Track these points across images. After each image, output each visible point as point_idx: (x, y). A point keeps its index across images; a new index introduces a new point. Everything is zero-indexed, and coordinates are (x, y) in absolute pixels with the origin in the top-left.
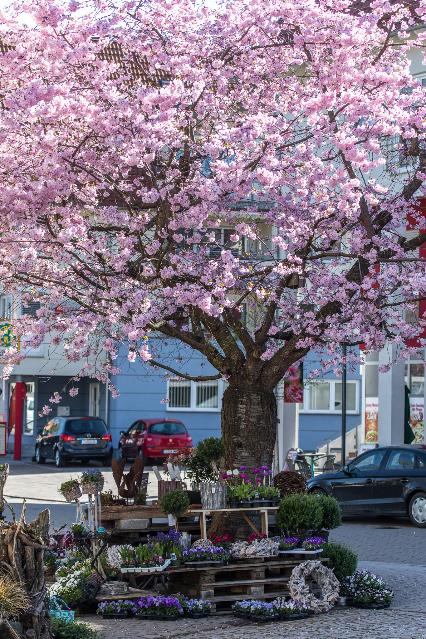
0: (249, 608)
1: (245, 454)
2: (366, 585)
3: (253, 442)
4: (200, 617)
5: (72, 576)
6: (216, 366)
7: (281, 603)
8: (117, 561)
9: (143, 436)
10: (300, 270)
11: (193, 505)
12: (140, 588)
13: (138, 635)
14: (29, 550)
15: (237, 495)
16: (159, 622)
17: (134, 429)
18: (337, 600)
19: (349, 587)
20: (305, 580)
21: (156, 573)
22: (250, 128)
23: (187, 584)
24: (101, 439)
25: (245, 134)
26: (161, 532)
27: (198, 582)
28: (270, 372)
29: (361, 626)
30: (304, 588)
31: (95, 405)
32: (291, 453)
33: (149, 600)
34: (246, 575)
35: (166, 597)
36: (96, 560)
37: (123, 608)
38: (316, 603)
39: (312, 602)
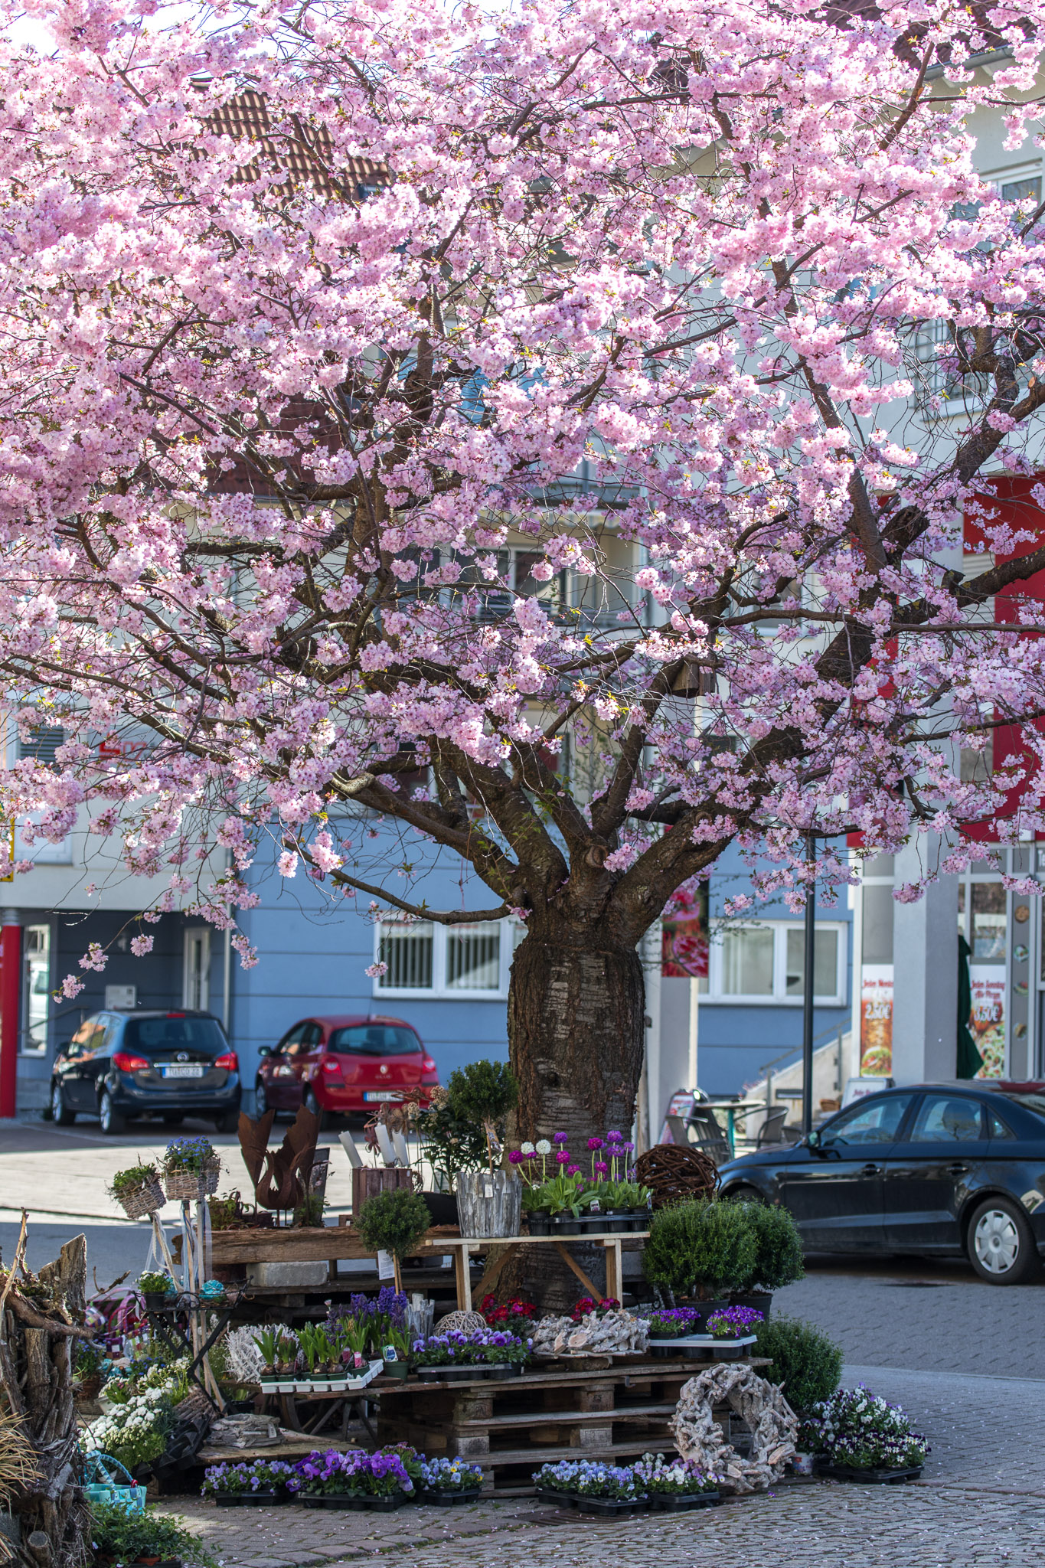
0: (575, 1479)
1: (567, 1103)
2: (861, 1424)
3: (585, 1073)
4: (455, 1502)
5: (141, 1400)
6: (496, 887)
7: (654, 1469)
8: (251, 1364)
9: (315, 1059)
10: (703, 650)
11: (439, 1228)
12: (308, 1432)
13: (301, 1546)
14: (35, 1336)
15: (546, 1202)
16: (354, 1513)
17: (295, 1042)
18: (790, 1461)
19: (821, 1428)
20: (714, 1412)
21: (346, 1395)
22: (581, 306)
23: (423, 1422)
24: (213, 1066)
25: (570, 322)
26: (359, 1293)
27: (450, 1417)
28: (627, 901)
29: (850, 1524)
30: (709, 1431)
31: (199, 983)
32: (678, 1102)
33: (330, 1460)
34: (569, 1398)
35: (371, 1452)
36: (200, 1361)
37: (267, 1480)
38: (741, 1469)
39: (730, 1467)
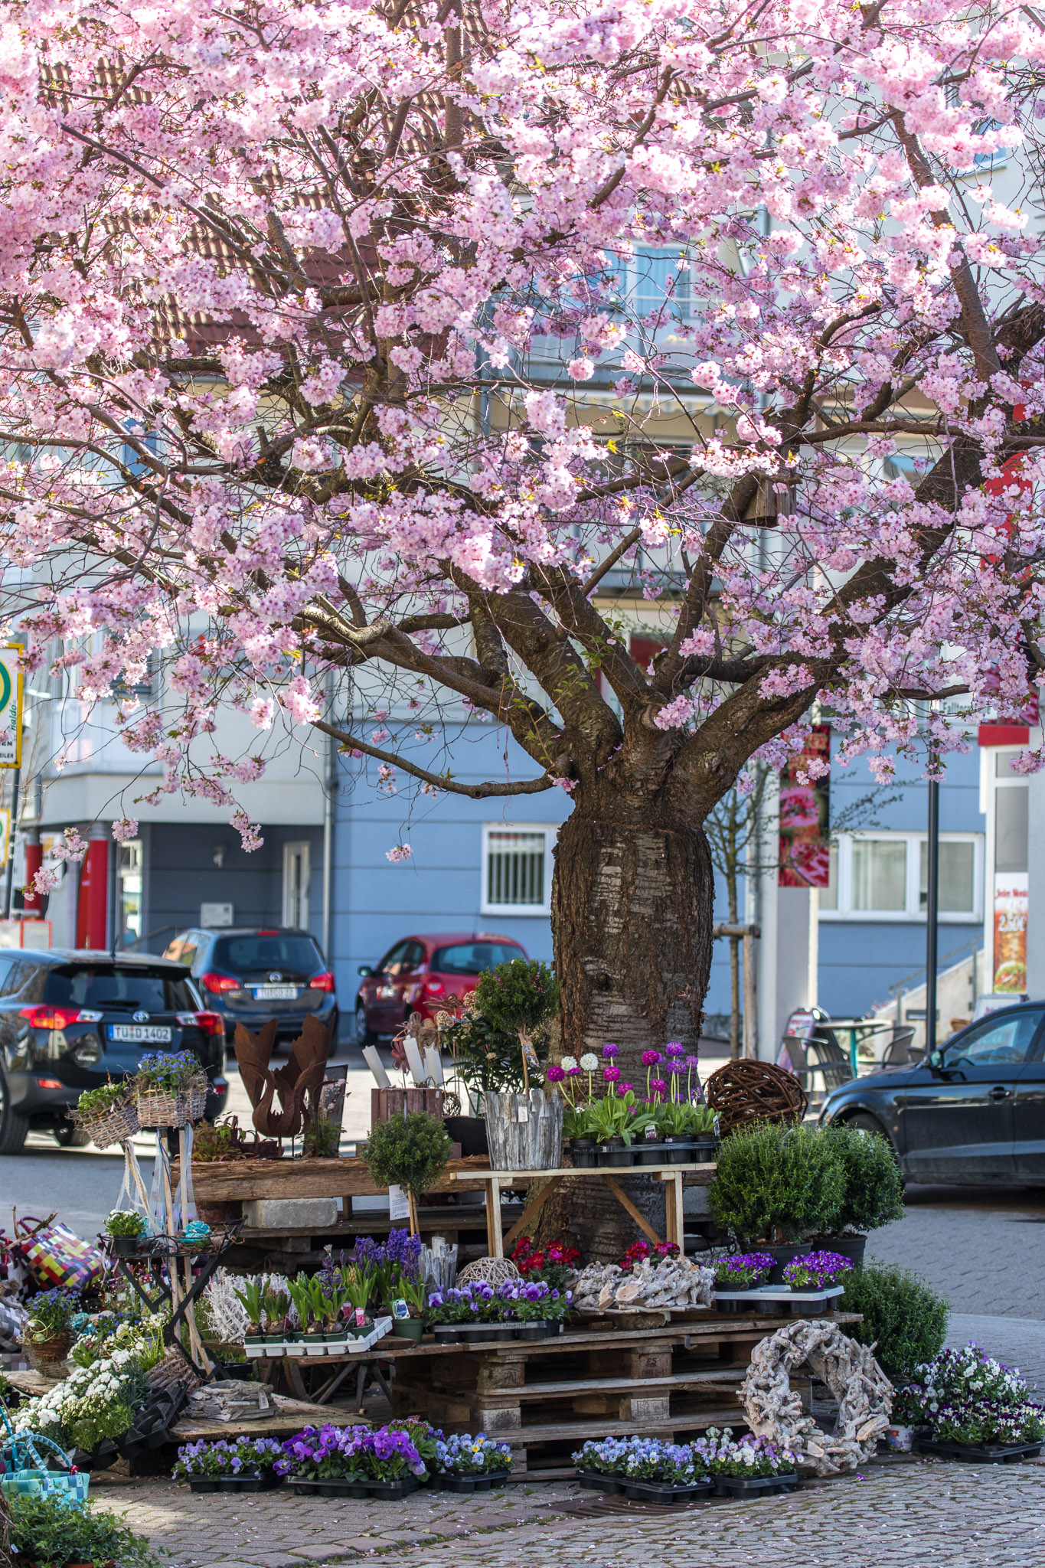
0: (622, 1460)
1: (620, 1010)
2: (970, 1392)
3: (642, 974)
4: (478, 1487)
5: (106, 1364)
6: (536, 755)
7: (719, 1446)
8: (236, 1321)
9: (417, 979)
10: (773, 463)
11: (472, 1158)
12: (315, 1401)
13: (280, 1545)
15: (592, 1128)
16: (353, 1502)
17: (396, 961)
18: (883, 1436)
19: (922, 1396)
20: (791, 1378)
21: (346, 1359)
23: (443, 1391)
24: (308, 987)
26: (365, 1236)
27: (474, 1385)
28: (692, 770)
29: (952, 1516)
30: (785, 1401)
31: (298, 900)
32: (796, 1022)
33: (325, 1437)
34: (617, 1362)
35: (377, 1427)
36: (181, 1316)
37: (250, 1461)
38: (823, 1446)
39: (810, 1444)
